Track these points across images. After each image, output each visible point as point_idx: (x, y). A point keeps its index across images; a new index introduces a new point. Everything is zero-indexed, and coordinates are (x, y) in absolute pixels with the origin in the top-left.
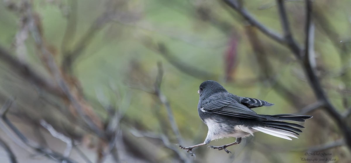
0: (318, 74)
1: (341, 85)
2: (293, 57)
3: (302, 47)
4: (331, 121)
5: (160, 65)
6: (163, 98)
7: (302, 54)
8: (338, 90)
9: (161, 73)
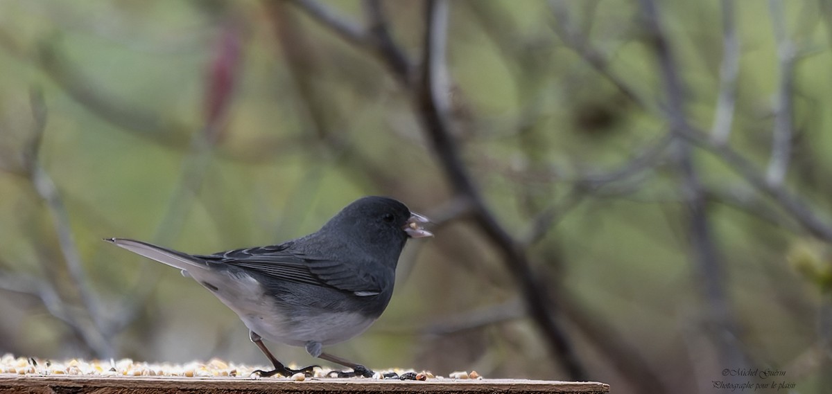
0: (455, 128)
1: (516, 159)
2: (389, 82)
3: (413, 56)
4: (488, 255)
5: (37, 97)
6: (45, 184)
7: (415, 77)
8: (510, 174)
9: (40, 119)
